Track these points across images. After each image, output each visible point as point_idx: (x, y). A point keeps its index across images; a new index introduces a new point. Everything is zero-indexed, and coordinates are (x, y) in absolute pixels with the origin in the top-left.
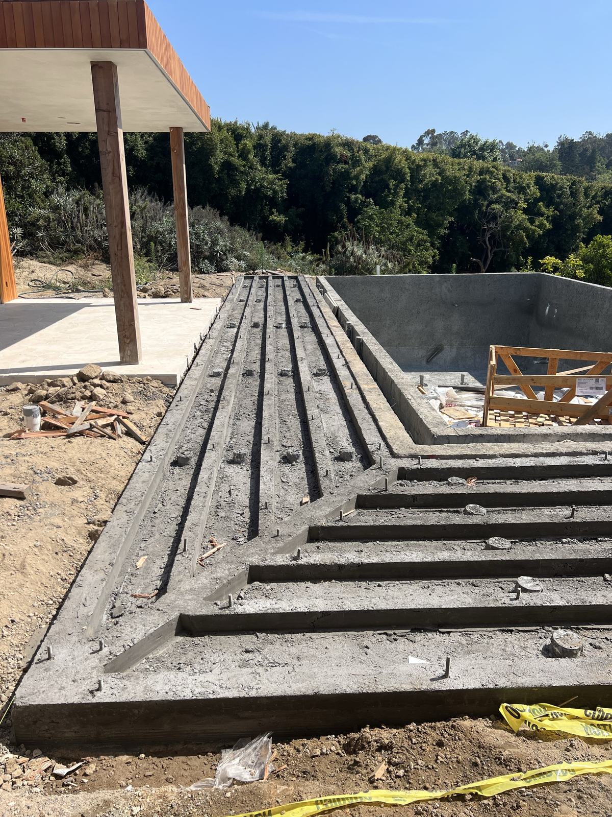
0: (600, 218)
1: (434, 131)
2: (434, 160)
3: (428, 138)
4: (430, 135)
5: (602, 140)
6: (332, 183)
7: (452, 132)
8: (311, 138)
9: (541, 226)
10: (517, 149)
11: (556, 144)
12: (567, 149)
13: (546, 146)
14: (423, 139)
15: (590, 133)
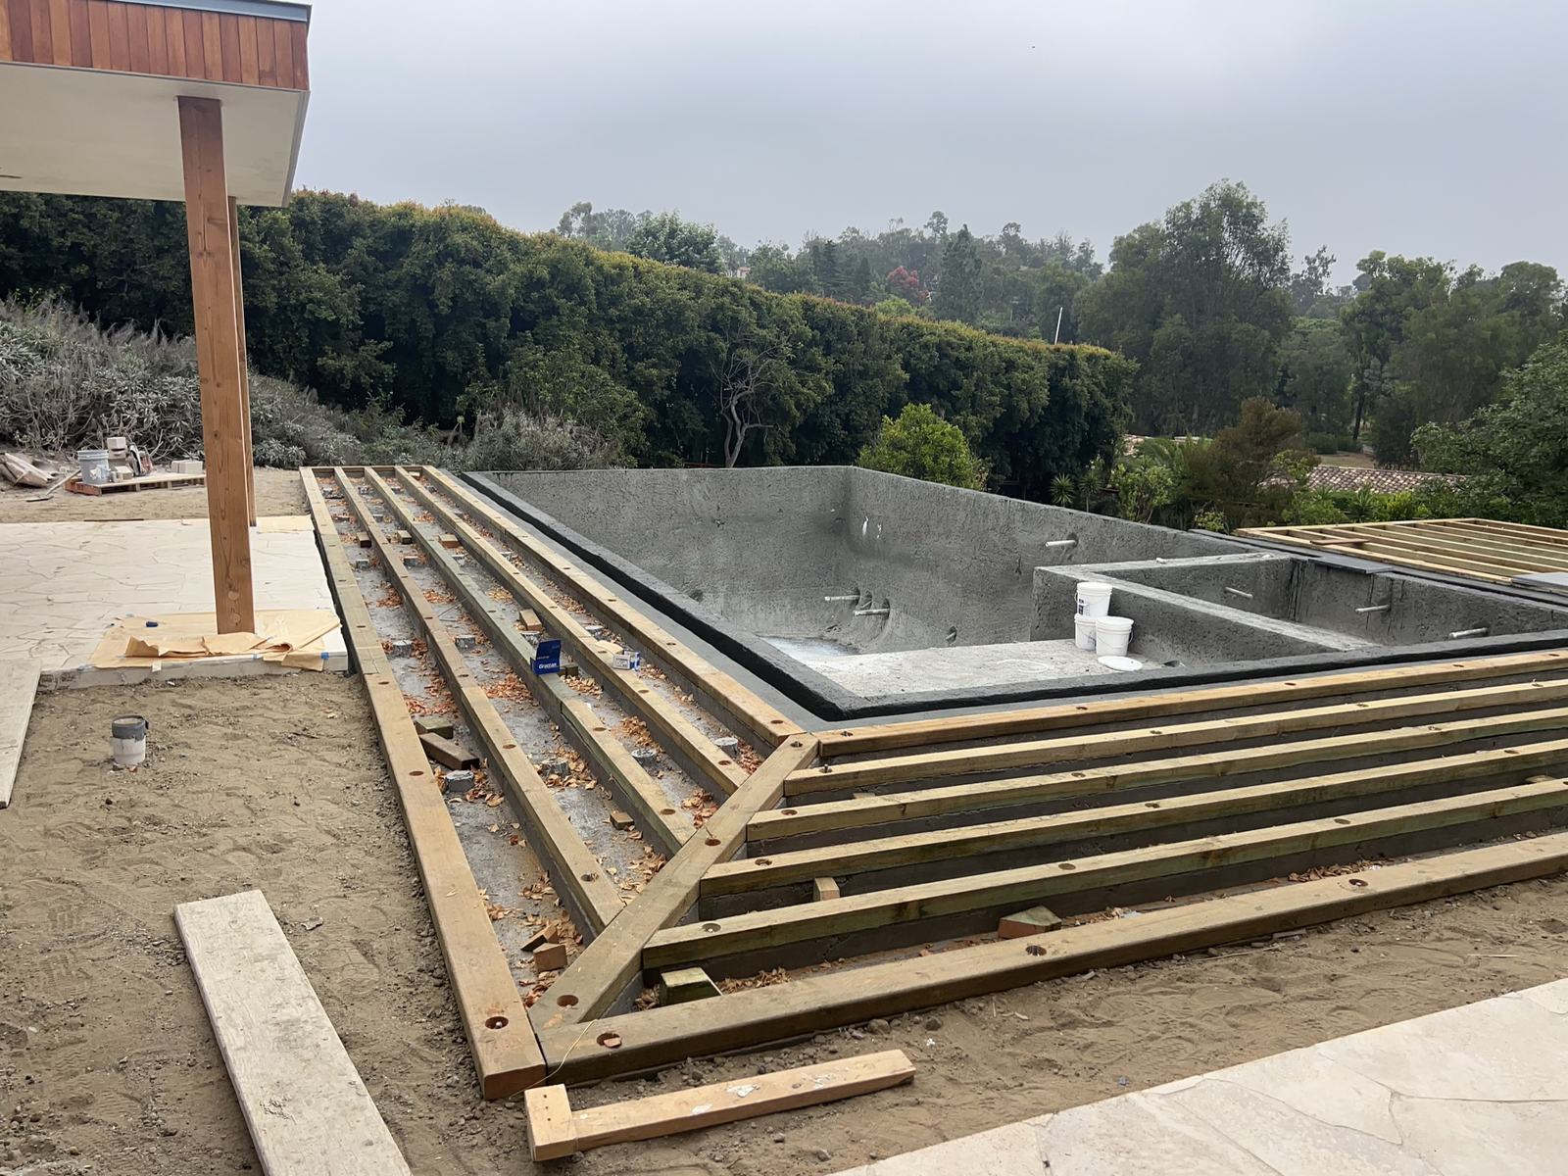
0: (907, 376)
1: (588, 207)
2: (636, 268)
3: (580, 219)
4: (583, 215)
5: (873, 243)
6: (452, 299)
7: (622, 212)
8: (405, 212)
9: (820, 389)
10: (737, 249)
11: (802, 246)
12: (823, 255)
13: (786, 248)
14: (571, 219)
15: (855, 231)
